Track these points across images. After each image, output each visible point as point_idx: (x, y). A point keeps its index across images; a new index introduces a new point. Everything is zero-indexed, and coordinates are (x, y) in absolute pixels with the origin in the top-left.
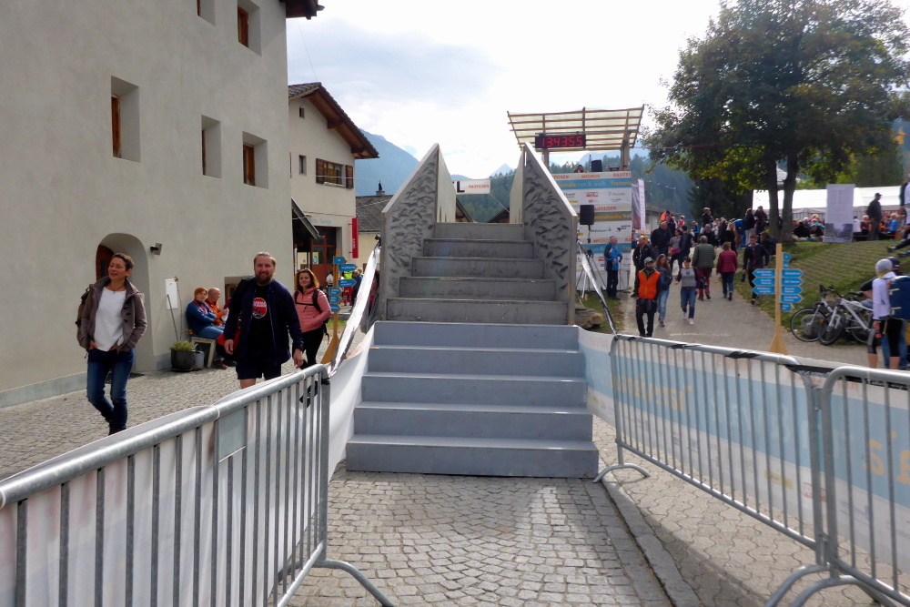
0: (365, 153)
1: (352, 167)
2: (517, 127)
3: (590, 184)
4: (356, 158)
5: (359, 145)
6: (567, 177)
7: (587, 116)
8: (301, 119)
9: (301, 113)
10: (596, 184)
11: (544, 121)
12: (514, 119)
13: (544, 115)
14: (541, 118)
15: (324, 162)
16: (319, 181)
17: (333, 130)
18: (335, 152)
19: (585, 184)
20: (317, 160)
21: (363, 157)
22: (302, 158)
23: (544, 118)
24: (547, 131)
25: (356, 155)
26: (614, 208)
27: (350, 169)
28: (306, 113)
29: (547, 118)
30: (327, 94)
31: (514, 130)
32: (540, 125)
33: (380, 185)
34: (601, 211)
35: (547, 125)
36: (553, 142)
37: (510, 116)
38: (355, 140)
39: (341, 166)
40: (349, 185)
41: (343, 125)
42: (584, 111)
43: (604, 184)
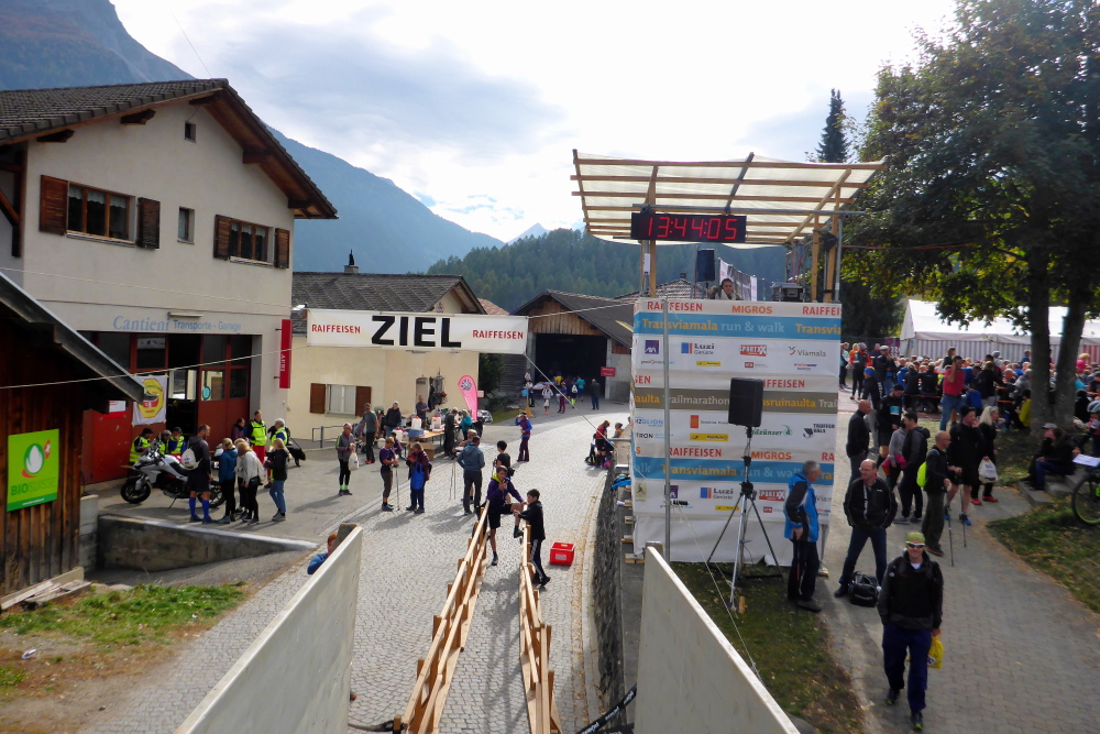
0: (312, 210)
1: (288, 232)
2: (589, 186)
3: (749, 327)
4: (297, 216)
5: (302, 195)
6: (699, 307)
7: (751, 174)
8: (188, 143)
9: (189, 132)
10: (762, 328)
11: (654, 179)
12: (586, 170)
13: (656, 165)
14: (647, 171)
15: (233, 221)
16: (218, 254)
17: (256, 166)
18: (256, 207)
19: (738, 326)
20: (218, 218)
21: (309, 216)
22: (186, 213)
23: (655, 171)
24: (660, 201)
25: (297, 211)
26: (802, 384)
27: (282, 235)
28: (199, 133)
29: (663, 172)
30: (240, 102)
31: (582, 193)
32: (644, 187)
33: (351, 256)
34: (776, 389)
35: (661, 187)
36: (671, 227)
37: (578, 161)
38: (294, 186)
39: (267, 229)
40: (280, 262)
41: (271, 159)
42: (749, 163)
43: (781, 329)
